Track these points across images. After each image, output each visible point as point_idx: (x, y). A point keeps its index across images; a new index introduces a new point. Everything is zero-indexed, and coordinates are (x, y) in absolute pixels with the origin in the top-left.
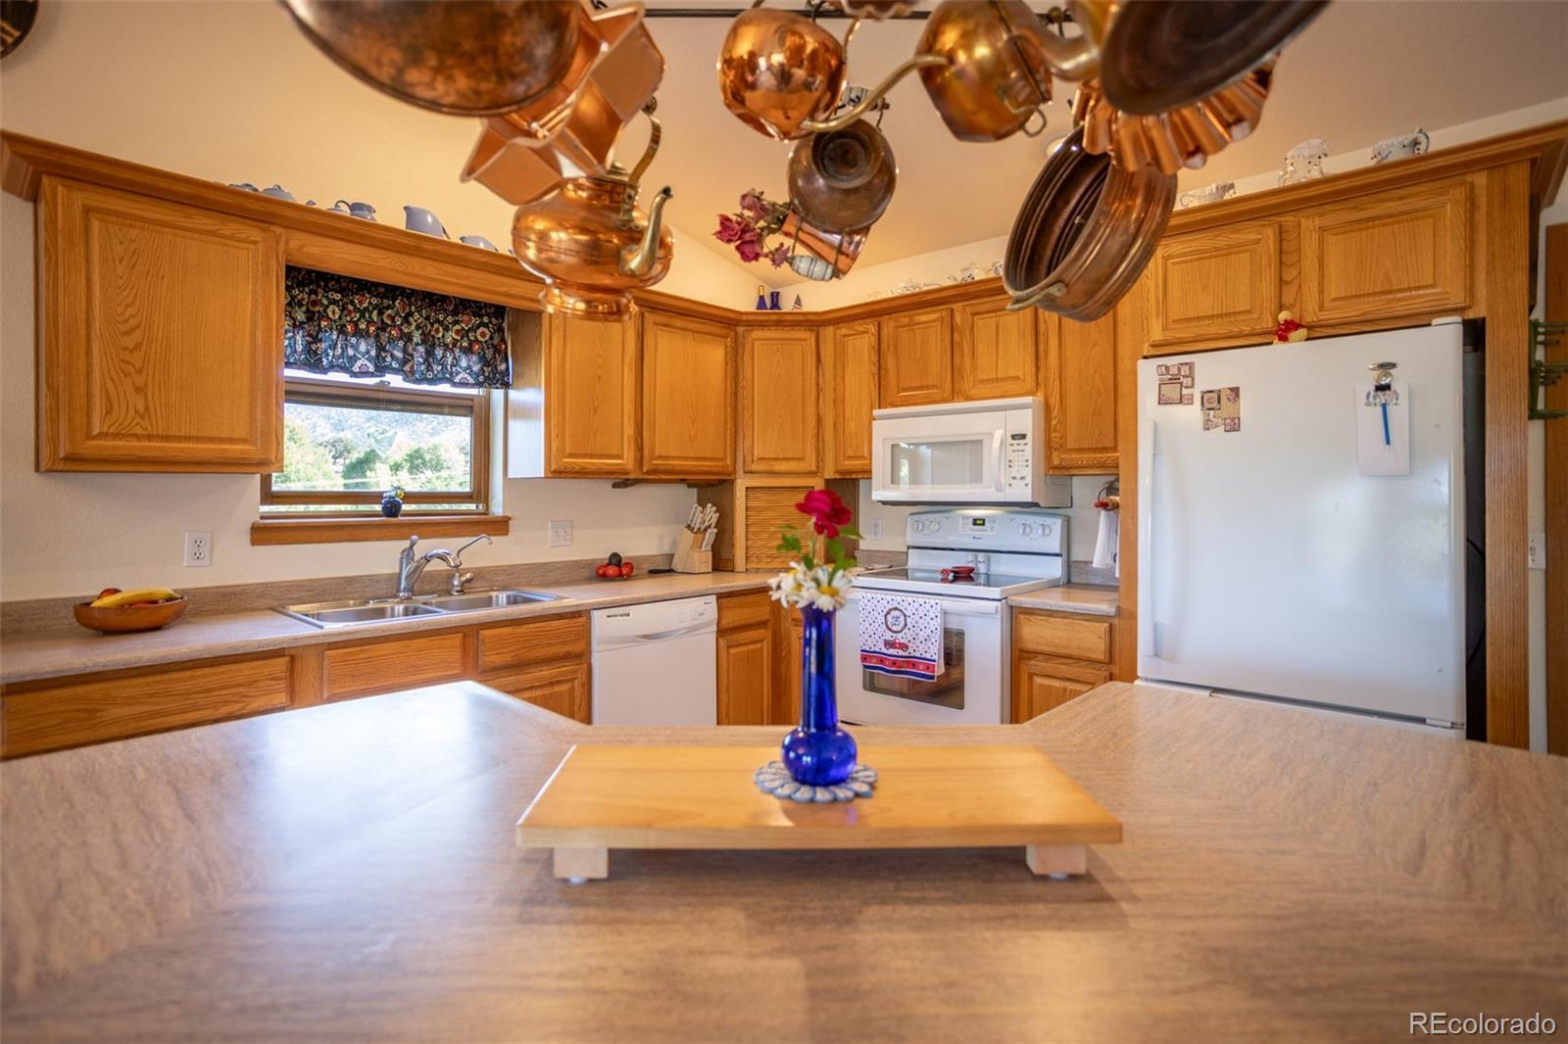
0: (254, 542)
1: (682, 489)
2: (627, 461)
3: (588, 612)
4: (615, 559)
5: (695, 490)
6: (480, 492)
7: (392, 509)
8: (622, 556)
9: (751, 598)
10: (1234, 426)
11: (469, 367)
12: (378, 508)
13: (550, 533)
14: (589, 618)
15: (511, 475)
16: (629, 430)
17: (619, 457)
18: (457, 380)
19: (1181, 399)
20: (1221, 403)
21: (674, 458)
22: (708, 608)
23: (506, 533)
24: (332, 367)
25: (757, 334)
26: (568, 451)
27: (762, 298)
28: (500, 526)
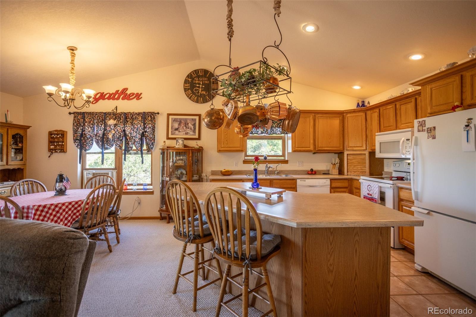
0: (244, 163)
1: (333, 154)
2: (312, 148)
3: (296, 179)
4: (312, 170)
5: (337, 155)
6: (283, 155)
7: (265, 158)
8: (314, 169)
9: (342, 181)
10: (434, 138)
11: (280, 131)
12: (263, 158)
13: (298, 164)
14: (296, 181)
15: (288, 152)
16: (312, 141)
17: (310, 147)
18: (277, 133)
19: (423, 130)
20: (432, 131)
21: (325, 147)
22: (328, 182)
23: (287, 163)
24: (255, 133)
25: (348, 115)
26: (297, 147)
27: (358, 103)
28: (286, 162)
